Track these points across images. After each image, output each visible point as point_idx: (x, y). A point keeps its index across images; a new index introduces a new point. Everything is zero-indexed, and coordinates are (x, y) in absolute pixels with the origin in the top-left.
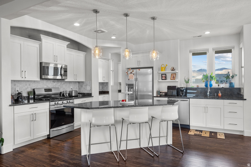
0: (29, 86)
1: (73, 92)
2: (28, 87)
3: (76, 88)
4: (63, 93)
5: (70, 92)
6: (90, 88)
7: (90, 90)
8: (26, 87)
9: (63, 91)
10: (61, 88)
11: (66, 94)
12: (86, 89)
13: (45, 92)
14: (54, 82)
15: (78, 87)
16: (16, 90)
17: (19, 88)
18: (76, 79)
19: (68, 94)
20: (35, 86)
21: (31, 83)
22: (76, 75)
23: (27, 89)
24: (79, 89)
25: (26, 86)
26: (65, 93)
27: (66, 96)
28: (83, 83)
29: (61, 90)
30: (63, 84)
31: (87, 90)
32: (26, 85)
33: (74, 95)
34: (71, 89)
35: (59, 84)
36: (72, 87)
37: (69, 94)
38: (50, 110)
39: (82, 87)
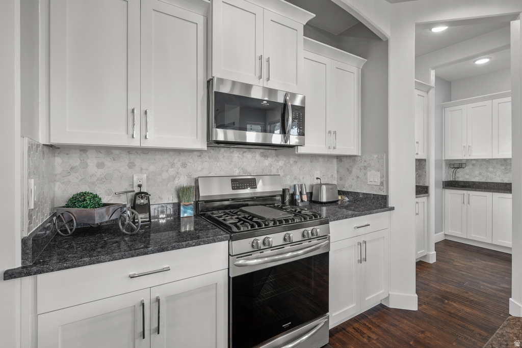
0: (181, 170)
1: (324, 188)
2: (177, 173)
3: (330, 175)
4: (291, 191)
5: (312, 187)
6: (382, 177)
7: (382, 183)
8: (172, 172)
9: (292, 184)
10: (285, 176)
11: (301, 193)
12: (366, 178)
13: (233, 188)
14: (266, 156)
15: (338, 172)
16: (136, 184)
17: (145, 176)
18: (332, 148)
19: (307, 193)
20: (202, 169)
21: (191, 161)
22: (335, 133)
23: (174, 178)
24: (341, 179)
25: (171, 170)
26: (298, 193)
27: (302, 201)
28: (354, 160)
29: (288, 183)
30: (291, 162)
31: (369, 183)
32: (173, 165)
33: (327, 198)
34: (317, 178)
35: (281, 163)
36: (319, 172)
37: (310, 195)
38: (229, 277)
39: (350, 172)
